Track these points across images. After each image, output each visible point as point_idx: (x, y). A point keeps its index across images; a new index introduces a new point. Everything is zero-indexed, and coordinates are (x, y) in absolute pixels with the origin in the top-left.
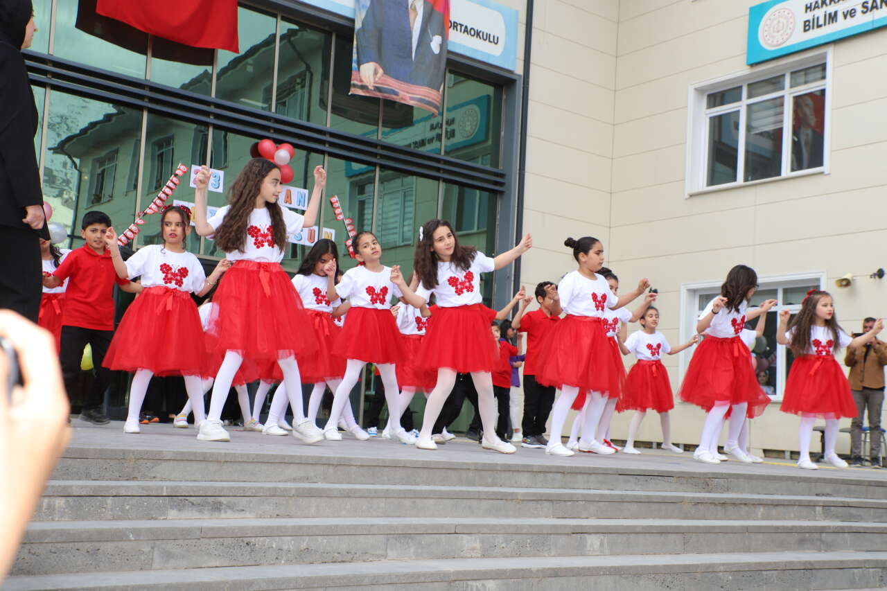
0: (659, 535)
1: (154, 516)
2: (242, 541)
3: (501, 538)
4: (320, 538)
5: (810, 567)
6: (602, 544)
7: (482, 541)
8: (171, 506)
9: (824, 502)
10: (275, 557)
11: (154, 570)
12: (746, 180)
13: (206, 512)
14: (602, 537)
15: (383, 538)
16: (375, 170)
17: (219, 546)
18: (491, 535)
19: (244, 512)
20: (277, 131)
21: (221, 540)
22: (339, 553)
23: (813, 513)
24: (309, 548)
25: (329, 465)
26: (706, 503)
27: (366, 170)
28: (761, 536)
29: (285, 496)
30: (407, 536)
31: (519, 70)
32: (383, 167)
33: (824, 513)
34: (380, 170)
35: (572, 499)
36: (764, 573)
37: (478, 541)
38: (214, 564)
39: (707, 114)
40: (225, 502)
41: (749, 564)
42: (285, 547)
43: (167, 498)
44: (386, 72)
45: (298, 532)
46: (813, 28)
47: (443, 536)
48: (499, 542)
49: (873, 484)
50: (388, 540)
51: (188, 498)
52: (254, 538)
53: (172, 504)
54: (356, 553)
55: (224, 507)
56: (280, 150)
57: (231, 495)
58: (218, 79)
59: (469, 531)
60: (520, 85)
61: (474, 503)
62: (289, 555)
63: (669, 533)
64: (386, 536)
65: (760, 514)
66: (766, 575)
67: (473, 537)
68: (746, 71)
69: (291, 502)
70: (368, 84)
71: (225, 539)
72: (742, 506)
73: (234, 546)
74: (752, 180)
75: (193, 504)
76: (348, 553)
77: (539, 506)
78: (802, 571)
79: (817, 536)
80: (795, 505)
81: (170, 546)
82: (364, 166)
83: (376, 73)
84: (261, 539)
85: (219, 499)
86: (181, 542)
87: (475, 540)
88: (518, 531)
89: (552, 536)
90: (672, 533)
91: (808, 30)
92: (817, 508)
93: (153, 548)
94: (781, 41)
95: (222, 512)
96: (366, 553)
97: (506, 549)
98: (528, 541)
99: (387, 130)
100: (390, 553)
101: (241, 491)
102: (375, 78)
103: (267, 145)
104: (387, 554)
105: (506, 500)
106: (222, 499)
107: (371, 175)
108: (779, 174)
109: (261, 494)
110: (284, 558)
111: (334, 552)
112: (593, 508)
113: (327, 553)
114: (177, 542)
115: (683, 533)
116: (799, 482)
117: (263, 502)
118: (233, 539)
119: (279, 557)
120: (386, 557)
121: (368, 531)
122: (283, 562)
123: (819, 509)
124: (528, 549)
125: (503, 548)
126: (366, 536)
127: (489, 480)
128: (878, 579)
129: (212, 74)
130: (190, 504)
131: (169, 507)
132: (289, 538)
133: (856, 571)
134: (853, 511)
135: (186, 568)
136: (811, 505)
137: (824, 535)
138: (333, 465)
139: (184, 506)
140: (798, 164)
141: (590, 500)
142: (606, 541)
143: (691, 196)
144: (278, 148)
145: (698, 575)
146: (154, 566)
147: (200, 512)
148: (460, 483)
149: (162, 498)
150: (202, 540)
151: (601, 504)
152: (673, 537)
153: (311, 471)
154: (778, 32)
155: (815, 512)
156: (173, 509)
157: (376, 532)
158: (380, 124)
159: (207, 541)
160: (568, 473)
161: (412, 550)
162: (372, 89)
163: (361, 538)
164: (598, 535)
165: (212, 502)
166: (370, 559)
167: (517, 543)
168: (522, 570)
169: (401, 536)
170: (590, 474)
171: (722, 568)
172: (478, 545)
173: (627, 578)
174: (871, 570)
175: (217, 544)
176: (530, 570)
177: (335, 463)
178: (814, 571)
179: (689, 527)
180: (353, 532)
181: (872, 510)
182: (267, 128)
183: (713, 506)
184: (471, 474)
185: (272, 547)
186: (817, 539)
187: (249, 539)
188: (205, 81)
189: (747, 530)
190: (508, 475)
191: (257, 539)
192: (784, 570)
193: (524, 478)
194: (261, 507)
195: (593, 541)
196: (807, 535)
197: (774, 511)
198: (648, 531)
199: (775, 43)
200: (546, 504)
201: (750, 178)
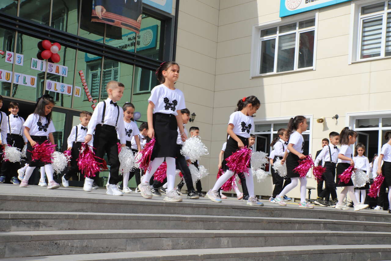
0: (254, 238)
1: (4, 229)
2: (53, 242)
3: (181, 240)
4: (93, 240)
5: (322, 252)
6: (228, 242)
7: (172, 241)
8: (13, 224)
9: (324, 221)
10: (70, 251)
11: (6, 258)
12: (278, 71)
13: (32, 227)
14: (229, 239)
15: (125, 240)
16: (102, 59)
17: (41, 245)
18: (177, 238)
19: (52, 227)
20: (52, 36)
21: (42, 242)
22: (102, 248)
23: (319, 226)
24: (87, 245)
25: (94, 203)
26: (273, 222)
27: (98, 58)
28: (299, 238)
29: (73, 219)
30: (136, 239)
31: (173, 13)
32: (106, 58)
33: (324, 227)
34: (104, 58)
35: (213, 220)
36: (303, 255)
37: (171, 241)
38: (37, 254)
39: (261, 40)
40: (42, 222)
41: (296, 251)
42: (75, 245)
43: (11, 220)
44: (108, 11)
45: (82, 237)
46: (310, 2)
47: (154, 239)
48: (180, 242)
49: (343, 213)
50: (127, 241)
51: (22, 220)
52: (59, 241)
53: (13, 223)
54: (111, 248)
55: (41, 224)
56: (53, 46)
57: (45, 218)
58: (21, 7)
59: (166, 236)
60: (173, 21)
61: (167, 222)
62: (77, 249)
63: (258, 237)
64: (126, 239)
65: (296, 227)
66: (304, 256)
67: (168, 239)
68: (279, 20)
69: (76, 221)
70: (98, 16)
71: (44, 241)
72: (289, 224)
73: (49, 245)
74: (280, 72)
75: (25, 223)
76: (107, 248)
77: (197, 224)
78: (319, 254)
79: (322, 238)
80: (311, 223)
81: (15, 245)
82: (96, 56)
83: (102, 11)
84: (63, 241)
85: (39, 220)
86: (20, 243)
87: (169, 241)
88: (189, 236)
89: (205, 238)
90: (260, 237)
91: (308, 2)
92: (321, 225)
93: (5, 246)
94: (295, 7)
95: (40, 227)
96: (116, 248)
97: (183, 245)
98: (194, 241)
99: (108, 39)
100: (128, 248)
101: (51, 216)
102: (102, 14)
103: (47, 43)
104: (126, 248)
105: (182, 221)
106: (41, 221)
107: (100, 61)
108: (293, 69)
109: (61, 218)
110: (75, 251)
111: (100, 248)
112: (222, 225)
113: (97, 248)
114: (18, 243)
115: (265, 237)
116: (312, 212)
117: (62, 222)
118: (48, 241)
119: (72, 251)
120: (126, 250)
121: (118, 236)
122: (74, 253)
123: (322, 225)
124: (194, 245)
125: (182, 245)
126: (117, 239)
127: (172, 211)
128: (351, 258)
129: (18, 4)
130: (23, 223)
131: (12, 225)
132: (77, 240)
133: (341, 254)
134: (336, 226)
135: (23, 257)
136: (318, 223)
137: (326, 237)
138: (96, 203)
139: (20, 224)
140: (301, 65)
141: (221, 221)
142: (230, 240)
143: (253, 78)
144: (52, 45)
145: (274, 257)
146: (6, 256)
147: (28, 227)
148: (158, 212)
149: (8, 220)
150: (32, 242)
151: (226, 223)
152: (261, 238)
153: (85, 206)
154: (294, 2)
155: (320, 226)
156: (14, 226)
157: (121, 237)
158: (105, 36)
159: (34, 242)
160: (210, 207)
161: (139, 246)
162: (101, 18)
163: (114, 241)
164: (226, 238)
165: (35, 222)
166: (118, 251)
167: (189, 242)
168: (194, 255)
169: (133, 239)
170: (219, 208)
171: (284, 253)
172: (170, 243)
173: (242, 259)
174: (348, 253)
175: (40, 244)
176: (197, 256)
177: (97, 202)
178: (324, 254)
179: (267, 234)
180: (110, 236)
181: (344, 226)
182: (47, 35)
183: (276, 224)
184: (163, 208)
185: (68, 245)
186: (323, 239)
187: (57, 241)
188: (14, 8)
189: (293, 235)
190: (181, 208)
191: (61, 241)
192: (311, 254)
193: (188, 210)
194: (61, 225)
195: (224, 241)
196: (319, 237)
197: (303, 226)
198: (249, 235)
199: (293, 8)
200: (201, 223)
201: (279, 71)
